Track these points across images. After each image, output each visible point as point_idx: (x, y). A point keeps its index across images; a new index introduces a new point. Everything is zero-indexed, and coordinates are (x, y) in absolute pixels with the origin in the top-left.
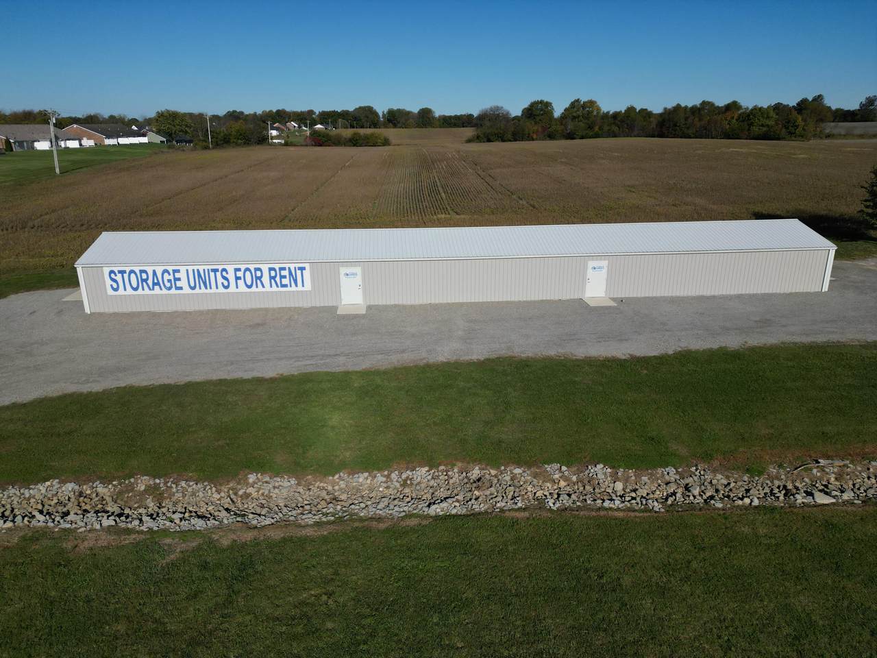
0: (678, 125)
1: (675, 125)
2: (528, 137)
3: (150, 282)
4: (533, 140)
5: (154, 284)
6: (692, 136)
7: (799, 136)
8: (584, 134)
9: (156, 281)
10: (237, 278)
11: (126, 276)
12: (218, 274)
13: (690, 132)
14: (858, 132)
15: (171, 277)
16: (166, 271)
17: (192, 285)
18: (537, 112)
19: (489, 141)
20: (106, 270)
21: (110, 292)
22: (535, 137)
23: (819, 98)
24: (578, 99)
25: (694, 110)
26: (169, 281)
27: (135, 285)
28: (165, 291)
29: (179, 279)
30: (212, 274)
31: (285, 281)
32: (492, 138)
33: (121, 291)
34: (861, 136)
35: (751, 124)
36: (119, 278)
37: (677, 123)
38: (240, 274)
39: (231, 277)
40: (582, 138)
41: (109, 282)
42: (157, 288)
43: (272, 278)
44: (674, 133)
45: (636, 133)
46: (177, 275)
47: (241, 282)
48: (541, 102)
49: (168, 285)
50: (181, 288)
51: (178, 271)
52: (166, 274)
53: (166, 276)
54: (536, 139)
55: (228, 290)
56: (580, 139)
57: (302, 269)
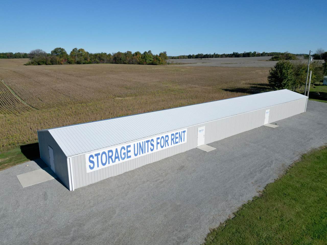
0: (121, 59)
1: (120, 59)
2: (59, 63)
3: (113, 157)
4: (61, 64)
5: (116, 158)
6: (127, 63)
7: (161, 64)
8: (84, 62)
9: (117, 156)
10: (158, 143)
11: (99, 157)
12: (149, 143)
13: (126, 62)
14: (175, 62)
15: (126, 151)
16: (123, 148)
17: (136, 153)
18: (59, 52)
19: (39, 64)
20: (87, 156)
21: (89, 170)
22: (62, 63)
23: (150, 52)
24: (76, 48)
25: (125, 54)
26: (124, 154)
27: (104, 162)
28: (121, 161)
29: (130, 151)
30: (146, 144)
31: (177, 140)
32: (40, 63)
33: (96, 168)
34: (176, 64)
35: (146, 60)
36: (95, 160)
37: (121, 58)
38: (159, 141)
39: (155, 143)
40: (84, 64)
41: (88, 163)
42: (117, 160)
43: (172, 139)
44: (120, 62)
45: (105, 62)
46: (129, 149)
47: (159, 145)
48: (60, 48)
49: (123, 156)
50: (130, 157)
51: (130, 146)
52: (123, 150)
53: (123, 151)
54: (63, 64)
55: (153, 152)
56: (83, 64)
57: (184, 132)
